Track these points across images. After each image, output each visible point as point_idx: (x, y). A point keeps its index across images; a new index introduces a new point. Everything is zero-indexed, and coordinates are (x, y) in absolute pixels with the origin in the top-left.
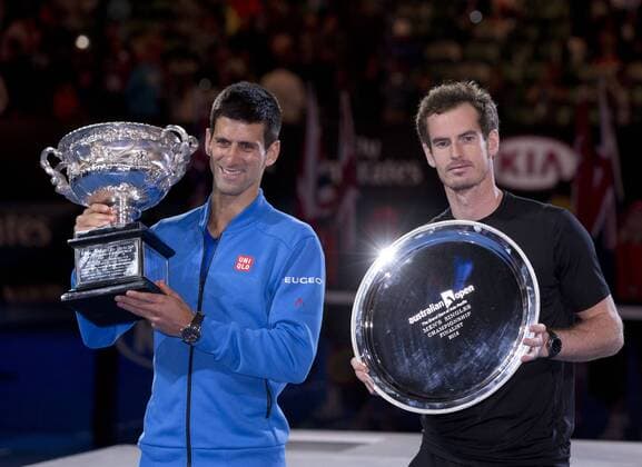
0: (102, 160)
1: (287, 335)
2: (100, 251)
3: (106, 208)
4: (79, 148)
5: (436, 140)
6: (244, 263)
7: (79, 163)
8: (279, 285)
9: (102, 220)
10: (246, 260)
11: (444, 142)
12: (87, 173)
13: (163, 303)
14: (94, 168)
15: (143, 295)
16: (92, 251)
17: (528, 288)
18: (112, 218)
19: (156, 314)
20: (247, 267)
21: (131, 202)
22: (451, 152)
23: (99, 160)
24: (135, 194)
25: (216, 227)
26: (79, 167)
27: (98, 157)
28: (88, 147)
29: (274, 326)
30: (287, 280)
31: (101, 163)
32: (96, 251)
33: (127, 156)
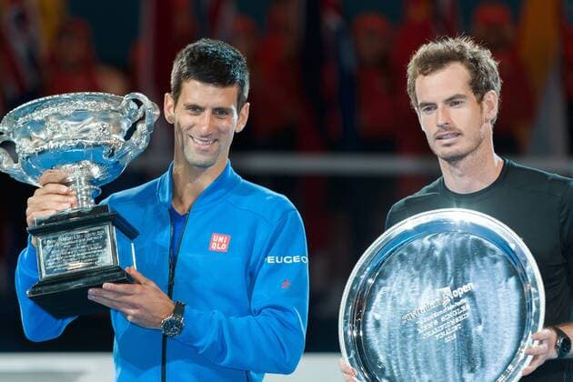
0: (60, 136)
1: (276, 322)
2: (65, 239)
3: (64, 189)
4: (32, 123)
5: (423, 105)
6: (219, 242)
7: (31, 139)
8: (261, 266)
9: (60, 202)
10: (221, 239)
11: (430, 107)
12: (43, 152)
13: (141, 294)
14: (52, 145)
15: (120, 287)
16: (56, 239)
17: (533, 290)
18: (72, 199)
19: (134, 306)
20: (224, 247)
21: (91, 181)
22: (437, 118)
23: (55, 137)
24: (96, 172)
25: (181, 202)
26: (32, 144)
27: (54, 133)
28: (42, 123)
29: (260, 312)
30: (270, 260)
31: (60, 140)
32: (60, 239)
33: (87, 131)
